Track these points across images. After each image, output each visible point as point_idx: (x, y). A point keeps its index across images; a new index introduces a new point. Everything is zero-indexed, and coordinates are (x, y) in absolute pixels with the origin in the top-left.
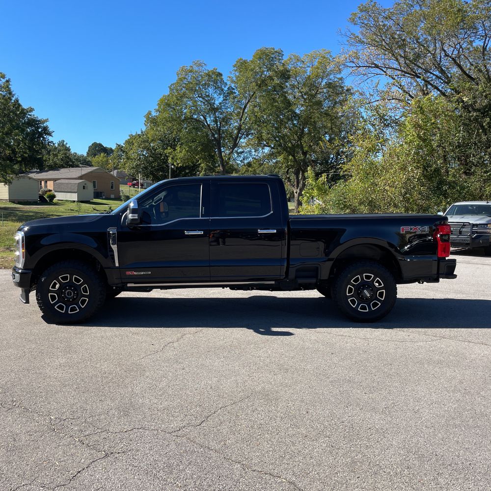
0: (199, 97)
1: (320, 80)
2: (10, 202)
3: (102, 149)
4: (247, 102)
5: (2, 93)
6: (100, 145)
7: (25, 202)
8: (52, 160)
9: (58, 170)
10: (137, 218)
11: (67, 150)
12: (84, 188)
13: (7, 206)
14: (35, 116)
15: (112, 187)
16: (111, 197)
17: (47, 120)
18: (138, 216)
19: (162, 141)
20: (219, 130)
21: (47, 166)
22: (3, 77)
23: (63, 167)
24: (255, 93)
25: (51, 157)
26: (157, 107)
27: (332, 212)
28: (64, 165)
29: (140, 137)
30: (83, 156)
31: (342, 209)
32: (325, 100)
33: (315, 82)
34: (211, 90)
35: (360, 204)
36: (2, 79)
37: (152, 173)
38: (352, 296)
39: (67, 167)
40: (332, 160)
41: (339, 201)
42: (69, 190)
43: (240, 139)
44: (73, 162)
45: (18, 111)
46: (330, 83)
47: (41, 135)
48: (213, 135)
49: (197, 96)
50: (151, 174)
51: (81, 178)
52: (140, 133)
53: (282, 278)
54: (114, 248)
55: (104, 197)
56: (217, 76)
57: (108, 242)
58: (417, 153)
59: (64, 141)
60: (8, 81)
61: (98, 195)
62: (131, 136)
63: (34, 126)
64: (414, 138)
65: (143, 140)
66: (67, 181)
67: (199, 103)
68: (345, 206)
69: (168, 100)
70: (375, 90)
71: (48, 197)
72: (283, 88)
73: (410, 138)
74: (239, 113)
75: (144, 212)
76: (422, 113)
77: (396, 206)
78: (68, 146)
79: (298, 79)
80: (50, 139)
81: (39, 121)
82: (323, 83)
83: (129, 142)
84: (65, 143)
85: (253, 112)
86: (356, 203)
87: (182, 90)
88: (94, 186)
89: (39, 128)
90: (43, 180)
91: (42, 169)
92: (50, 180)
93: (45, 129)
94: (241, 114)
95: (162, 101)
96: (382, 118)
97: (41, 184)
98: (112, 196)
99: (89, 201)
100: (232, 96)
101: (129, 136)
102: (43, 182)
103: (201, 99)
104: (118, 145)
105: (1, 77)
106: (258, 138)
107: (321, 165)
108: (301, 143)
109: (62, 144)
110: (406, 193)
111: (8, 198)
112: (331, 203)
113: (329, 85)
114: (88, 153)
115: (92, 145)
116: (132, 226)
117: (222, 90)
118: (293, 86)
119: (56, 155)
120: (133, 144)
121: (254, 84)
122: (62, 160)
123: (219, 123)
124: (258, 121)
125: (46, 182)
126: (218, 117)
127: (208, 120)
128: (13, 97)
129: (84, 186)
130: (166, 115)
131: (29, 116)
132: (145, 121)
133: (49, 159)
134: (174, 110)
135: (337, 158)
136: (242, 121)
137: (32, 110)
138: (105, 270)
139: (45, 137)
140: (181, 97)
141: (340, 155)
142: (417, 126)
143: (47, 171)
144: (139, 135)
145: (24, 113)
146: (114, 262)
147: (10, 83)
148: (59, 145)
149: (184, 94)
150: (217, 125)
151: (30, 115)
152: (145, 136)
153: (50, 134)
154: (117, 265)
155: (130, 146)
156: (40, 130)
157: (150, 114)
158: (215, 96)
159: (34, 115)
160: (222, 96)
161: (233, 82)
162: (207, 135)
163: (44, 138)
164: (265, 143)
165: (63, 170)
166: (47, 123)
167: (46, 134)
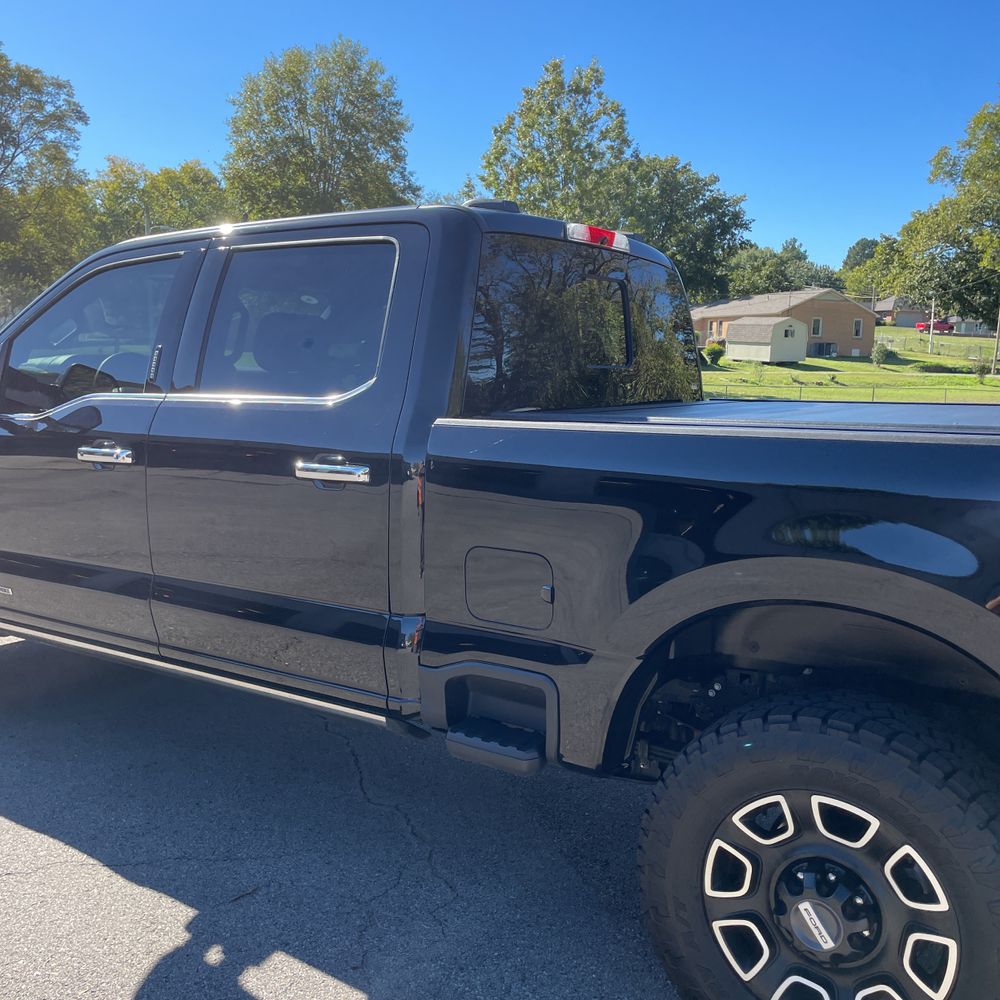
6: (872, 243)
8: (749, 279)
12: (786, 336)
14: (721, 192)
15: (857, 334)
16: (853, 355)
17: (741, 199)
26: (967, 137)
28: (771, 288)
37: (958, 297)
39: (775, 292)
42: (756, 340)
47: (725, 229)
50: (955, 299)
51: (787, 313)
55: (834, 355)
59: (795, 241)
61: (821, 350)
63: (715, 212)
66: (753, 321)
71: (709, 355)
78: (802, 250)
80: (746, 235)
81: (726, 201)
83: (910, 231)
84: (798, 244)
88: (815, 331)
89: (724, 214)
90: (716, 319)
93: (736, 216)
97: (711, 329)
98: (856, 353)
99: (796, 363)
101: (913, 215)
102: (715, 324)
109: (791, 246)
114: (844, 263)
120: (920, 234)
122: (769, 278)
125: (721, 323)
129: (786, 331)
131: (708, 193)
137: (715, 179)
139: (736, 232)
145: (697, 187)
151: (711, 191)
153: (745, 226)
155: (912, 237)
156: (727, 219)
157: (945, 155)
159: (718, 190)
163: (733, 235)
166: (742, 205)
167: (737, 226)
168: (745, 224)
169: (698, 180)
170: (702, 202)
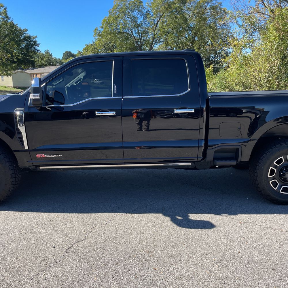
0: (128, 17)
1: (206, 4)
2: (14, 87)
3: (71, 55)
4: (158, 20)
5: (3, 17)
6: (70, 52)
7: (23, 88)
8: (40, 62)
9: (44, 68)
10: (39, 98)
11: (50, 56)
13: (11, 90)
14: (29, 34)
17: (36, 37)
18: (40, 96)
19: (106, 48)
20: (141, 39)
21: (38, 65)
22: (2, 6)
23: (47, 66)
24: (163, 13)
25: (40, 60)
26: (101, 25)
27: (216, 91)
28: (47, 64)
29: (92, 46)
30: (60, 59)
31: (223, 89)
32: (209, 18)
33: (202, 5)
34: (135, 13)
35: (236, 85)
36: (1, 8)
38: (274, 178)
39: (49, 66)
40: (212, 58)
41: (221, 83)
43: (154, 45)
44: (53, 63)
45: (13, 29)
46: (213, 6)
47: (32, 46)
48: (137, 42)
49: (127, 17)
52: (92, 43)
53: (199, 159)
54: (22, 129)
56: (139, 3)
57: (15, 124)
58: (277, 49)
60: (5, 9)
62: (87, 46)
63: (28, 41)
64: (276, 38)
65: (94, 48)
67: (128, 22)
68: (225, 87)
69: (108, 20)
70: (245, 7)
72: (181, 9)
73: (272, 38)
74: (153, 27)
75: (56, 91)
76: (283, 19)
77: (261, 86)
78: (51, 53)
79: (192, 4)
80: (38, 48)
81: (31, 37)
82: (208, 7)
83: (86, 50)
84: (49, 52)
85: (162, 26)
86: (233, 85)
87: (117, 13)
89: (31, 41)
90: (34, 74)
91: (34, 67)
92: (39, 74)
93: (35, 42)
94: (155, 28)
95: (104, 21)
96: (253, 24)
97: (33, 77)
100: (149, 16)
101: (86, 45)
102: (34, 75)
103: (129, 19)
104: (79, 51)
105: (1, 6)
106: (165, 43)
107: (205, 62)
108: (193, 47)
109: (47, 52)
110: (269, 77)
111: (13, 85)
112: (216, 84)
113: (212, 8)
114: (63, 58)
115: (65, 52)
116: (39, 107)
117: (143, 13)
118: (188, 9)
119: (42, 59)
120: (88, 50)
121: (163, 7)
122: (46, 61)
123: (140, 35)
124: (166, 32)
125: (36, 75)
126: (140, 30)
127: (134, 32)
128: (9, 19)
130: (107, 30)
131: (25, 34)
132: (94, 34)
133: (39, 61)
134: (112, 26)
135: (215, 57)
136: (156, 32)
137: (26, 30)
138: (15, 153)
140: (117, 18)
141: (217, 55)
142: (278, 29)
143: (37, 68)
144: (91, 44)
145: (22, 32)
146: (23, 144)
147: (7, 10)
148: (45, 53)
149: (118, 16)
150: (139, 36)
151: (26, 34)
152: (95, 45)
154: (26, 147)
155: (86, 52)
156: (32, 43)
157: (97, 29)
158: (138, 16)
159: (28, 34)
160: (142, 17)
161: (149, 6)
162: (133, 43)
163: (34, 48)
164: (170, 47)
165: (46, 68)
166: (36, 39)
167: (36, 45)
168: (38, 45)
169: (21, 30)
170: (23, 37)
